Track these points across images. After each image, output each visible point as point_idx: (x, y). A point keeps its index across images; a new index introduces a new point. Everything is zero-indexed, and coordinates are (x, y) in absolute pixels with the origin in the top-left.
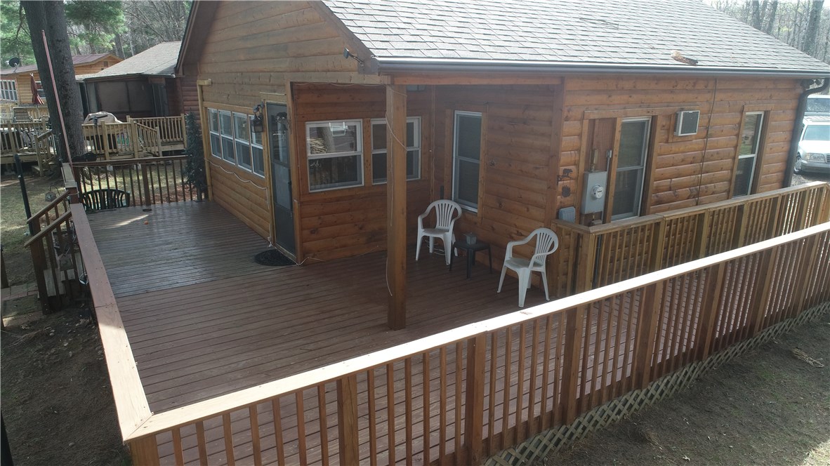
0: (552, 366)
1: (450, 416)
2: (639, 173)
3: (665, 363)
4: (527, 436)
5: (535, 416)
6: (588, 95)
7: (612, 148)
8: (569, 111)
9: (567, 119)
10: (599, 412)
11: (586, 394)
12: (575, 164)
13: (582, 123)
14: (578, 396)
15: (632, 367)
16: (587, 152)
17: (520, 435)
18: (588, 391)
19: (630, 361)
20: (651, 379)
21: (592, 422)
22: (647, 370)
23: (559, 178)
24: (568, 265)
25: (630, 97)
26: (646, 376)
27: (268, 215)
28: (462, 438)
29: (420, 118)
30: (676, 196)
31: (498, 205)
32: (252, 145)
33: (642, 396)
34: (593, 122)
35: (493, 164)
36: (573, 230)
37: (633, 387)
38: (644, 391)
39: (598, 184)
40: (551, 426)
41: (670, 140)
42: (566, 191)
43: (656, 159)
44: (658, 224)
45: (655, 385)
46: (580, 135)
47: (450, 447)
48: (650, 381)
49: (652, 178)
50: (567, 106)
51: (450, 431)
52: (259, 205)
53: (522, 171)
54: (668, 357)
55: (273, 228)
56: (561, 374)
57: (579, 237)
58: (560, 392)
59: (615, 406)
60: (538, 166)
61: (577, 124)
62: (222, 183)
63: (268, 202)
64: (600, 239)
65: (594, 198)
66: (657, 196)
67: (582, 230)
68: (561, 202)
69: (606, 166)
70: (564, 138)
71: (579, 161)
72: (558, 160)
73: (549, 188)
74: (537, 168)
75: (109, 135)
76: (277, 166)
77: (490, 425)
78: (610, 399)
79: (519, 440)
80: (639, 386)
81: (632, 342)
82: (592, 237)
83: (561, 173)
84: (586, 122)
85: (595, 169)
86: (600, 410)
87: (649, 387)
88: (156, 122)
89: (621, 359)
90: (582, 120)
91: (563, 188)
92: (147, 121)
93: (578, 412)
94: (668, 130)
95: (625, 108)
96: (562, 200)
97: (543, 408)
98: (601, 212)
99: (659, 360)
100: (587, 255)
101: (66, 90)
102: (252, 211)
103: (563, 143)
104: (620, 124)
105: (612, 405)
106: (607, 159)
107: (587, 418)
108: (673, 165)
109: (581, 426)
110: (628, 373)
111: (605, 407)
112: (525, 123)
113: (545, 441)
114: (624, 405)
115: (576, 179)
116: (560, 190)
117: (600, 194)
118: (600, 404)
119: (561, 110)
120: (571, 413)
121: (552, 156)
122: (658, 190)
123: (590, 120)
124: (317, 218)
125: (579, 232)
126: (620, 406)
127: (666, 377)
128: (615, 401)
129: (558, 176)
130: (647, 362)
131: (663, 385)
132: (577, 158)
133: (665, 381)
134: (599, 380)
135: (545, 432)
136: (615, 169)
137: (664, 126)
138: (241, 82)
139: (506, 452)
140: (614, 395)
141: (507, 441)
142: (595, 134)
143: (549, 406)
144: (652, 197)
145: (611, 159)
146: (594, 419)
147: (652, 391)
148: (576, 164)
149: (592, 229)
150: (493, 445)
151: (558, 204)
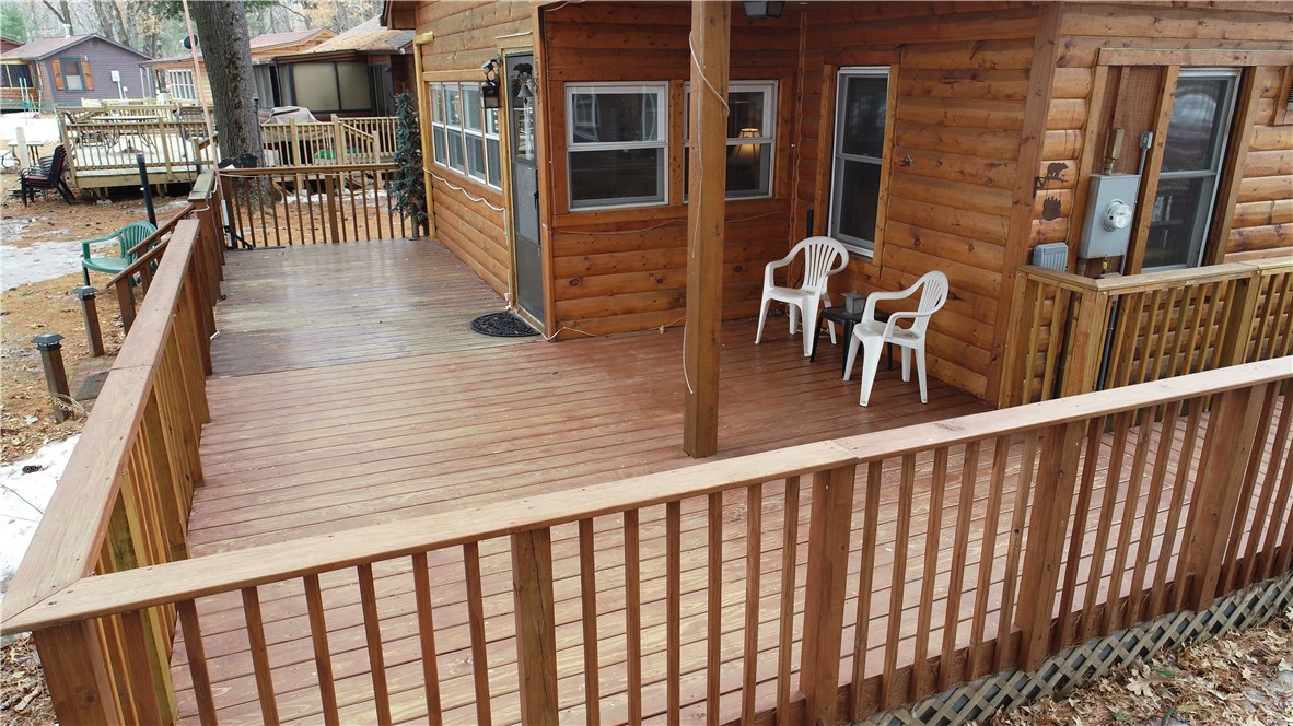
0: (1002, 547)
1: (769, 633)
2: (1205, 187)
3: (1253, 560)
4: (937, 686)
5: (957, 648)
6: (1111, 15)
7: (1152, 127)
8: (1067, 47)
9: (1062, 62)
10: (1099, 651)
11: (1074, 610)
12: (1073, 158)
13: (1093, 74)
14: (1056, 613)
15: (1180, 563)
16: (1099, 135)
17: (922, 684)
18: (1078, 603)
19: (1177, 548)
20: (1219, 592)
21: (1083, 670)
22: (1214, 572)
23: (1038, 184)
24: (1045, 359)
25: (1200, 23)
26: (1209, 586)
27: (506, 254)
28: (795, 681)
29: (776, 83)
30: (1280, 235)
31: (913, 241)
32: (487, 136)
33: (1196, 624)
34: (1116, 70)
35: (908, 163)
36: (1062, 285)
37: (1178, 606)
38: (1202, 615)
39: (1117, 200)
40: (992, 669)
41: (1278, 121)
42: (1052, 210)
43: (1245, 158)
44: (1243, 283)
45: (1226, 605)
46: (1088, 98)
47: (766, 697)
48: (1216, 596)
49: (1232, 197)
50: (1065, 35)
51: (768, 664)
52: (495, 239)
53: (962, 172)
54: (1260, 549)
55: (513, 278)
56: (1021, 565)
57: (1073, 298)
58: (1016, 601)
59: (1136, 640)
60: (996, 162)
61: (1083, 75)
62: (447, 208)
63: (506, 233)
64: (1119, 303)
65: (1108, 227)
66: (1240, 234)
67: (1080, 285)
68: (1039, 233)
69: (1139, 163)
70: (1053, 101)
71: (1082, 150)
72: (1040, 146)
73: (1016, 203)
74: (992, 165)
75: (301, 142)
76: (519, 168)
77: (859, 657)
78: (1125, 625)
79: (919, 694)
80: (1191, 604)
81: (1185, 512)
82: (1101, 300)
83: (1043, 172)
84: (1102, 72)
85: (1115, 171)
86: (1104, 644)
87: (1213, 609)
88: (374, 125)
89: (1157, 544)
90: (1094, 65)
91: (1047, 202)
92: (361, 123)
93: (1054, 647)
94: (1276, 98)
95: (1186, 47)
96: (1042, 228)
97: (978, 630)
98: (1122, 257)
99: (1241, 554)
100: (1087, 335)
101: (237, 68)
102: (486, 250)
103: (1052, 112)
104: (1175, 79)
105: (1129, 638)
106: (1141, 151)
107: (1071, 661)
108: (1279, 173)
109: (1058, 676)
110: (1170, 575)
111: (1112, 640)
112: (974, 78)
113: (976, 700)
114: (1156, 640)
115: (1073, 188)
116: (1039, 206)
117: (1123, 220)
118: (1102, 632)
119: (1052, 43)
120: (1038, 647)
121: (1027, 140)
122: (1242, 222)
123: (1111, 67)
124: (583, 257)
125: (1075, 288)
126: (1145, 641)
127: (1252, 590)
128: (1137, 631)
129: (1037, 179)
130: (1214, 556)
131: (1244, 605)
132: (1078, 145)
133: (1249, 597)
134: (1105, 584)
135: (977, 682)
136: (1156, 174)
137: (1267, 90)
138: (470, 26)
139: (890, 717)
140: (1135, 617)
141: (894, 694)
142: (1120, 99)
143: (991, 629)
144: (1231, 235)
145: (1150, 152)
146: (1088, 664)
147: (1219, 616)
148: (1076, 157)
149: (1102, 284)
150: (862, 699)
151: (1033, 235)
